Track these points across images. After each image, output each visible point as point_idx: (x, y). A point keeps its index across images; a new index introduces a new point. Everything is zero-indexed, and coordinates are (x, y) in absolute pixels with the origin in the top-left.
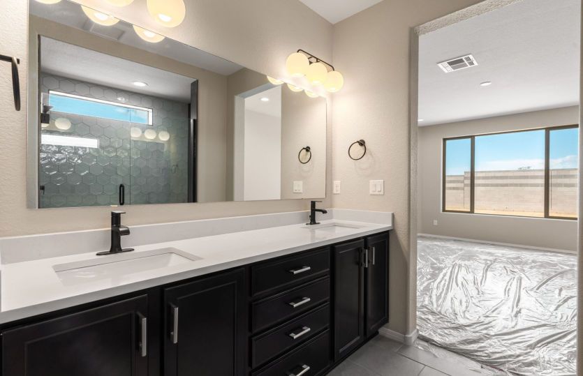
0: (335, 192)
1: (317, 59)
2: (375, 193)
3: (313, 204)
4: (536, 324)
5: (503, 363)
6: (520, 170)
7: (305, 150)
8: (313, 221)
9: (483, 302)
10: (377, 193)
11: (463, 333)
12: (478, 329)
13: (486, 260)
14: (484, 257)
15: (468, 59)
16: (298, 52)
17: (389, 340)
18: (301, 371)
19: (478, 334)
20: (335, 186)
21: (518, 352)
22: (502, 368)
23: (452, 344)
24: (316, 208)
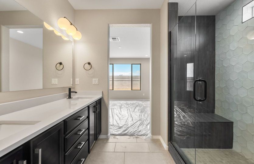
0: (76, 83)
1: (72, 24)
2: (95, 84)
3: (70, 89)
4: (137, 121)
5: (134, 134)
6: (120, 76)
7: (59, 64)
8: (70, 97)
9: (123, 118)
10: (96, 84)
11: (122, 129)
12: (125, 126)
13: (119, 105)
14: (118, 104)
15: (118, 39)
16: (64, 18)
17: (102, 139)
18: (81, 162)
19: (126, 128)
20: (76, 81)
21: (136, 129)
22: (134, 135)
23: (121, 133)
24: (71, 91)
